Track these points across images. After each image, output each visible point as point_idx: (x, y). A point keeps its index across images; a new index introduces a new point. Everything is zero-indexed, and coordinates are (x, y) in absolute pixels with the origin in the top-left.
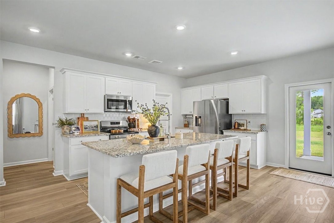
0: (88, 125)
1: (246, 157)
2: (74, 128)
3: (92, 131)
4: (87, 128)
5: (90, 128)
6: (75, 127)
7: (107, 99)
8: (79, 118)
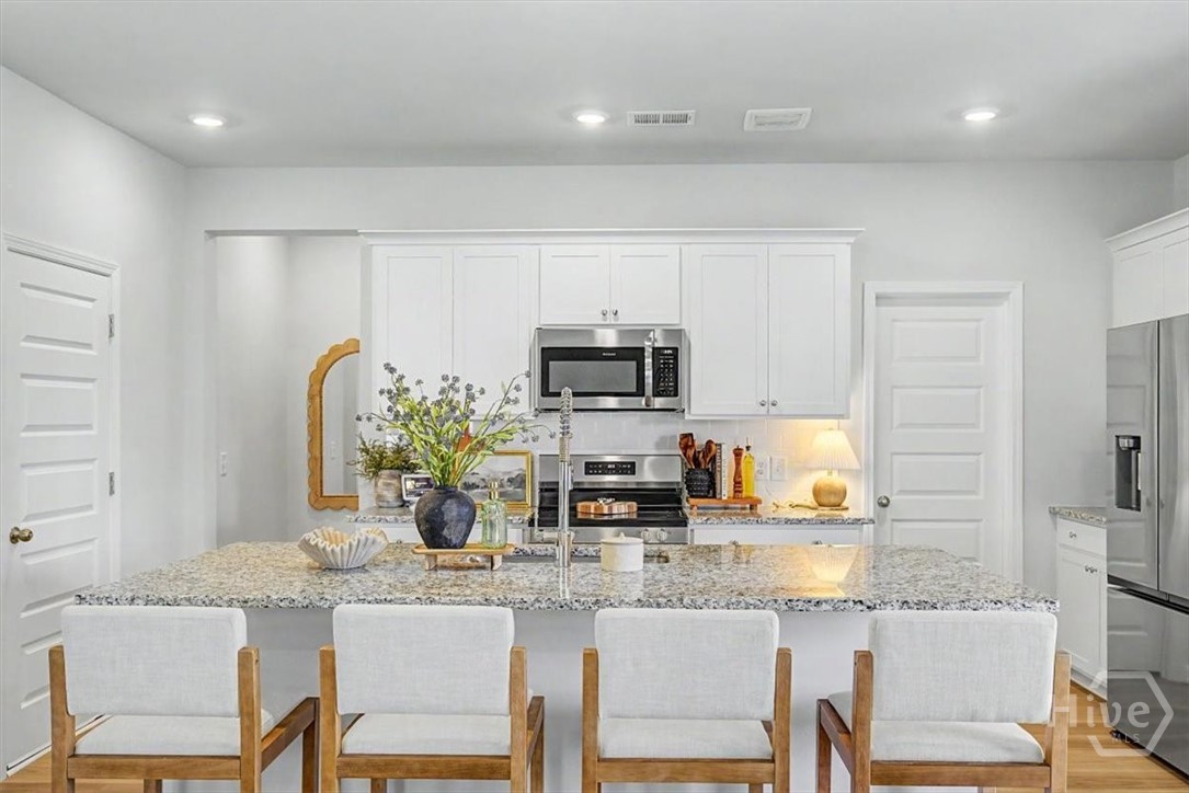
1: (1041, 765)
2: (410, 485)
4: (475, 486)
5: (486, 487)
6: (417, 480)
7: (543, 349)
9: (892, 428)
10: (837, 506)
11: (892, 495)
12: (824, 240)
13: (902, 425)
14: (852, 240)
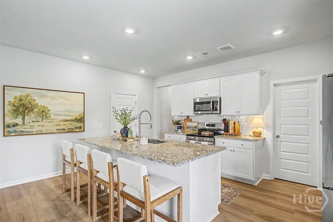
0: (190, 125)
3: (192, 131)
4: (189, 128)
5: (191, 128)
6: (179, 126)
7: (194, 102)
8: (185, 120)
9: (280, 117)
10: (259, 136)
11: (280, 134)
12: (252, 73)
13: (283, 117)
14: (259, 72)
